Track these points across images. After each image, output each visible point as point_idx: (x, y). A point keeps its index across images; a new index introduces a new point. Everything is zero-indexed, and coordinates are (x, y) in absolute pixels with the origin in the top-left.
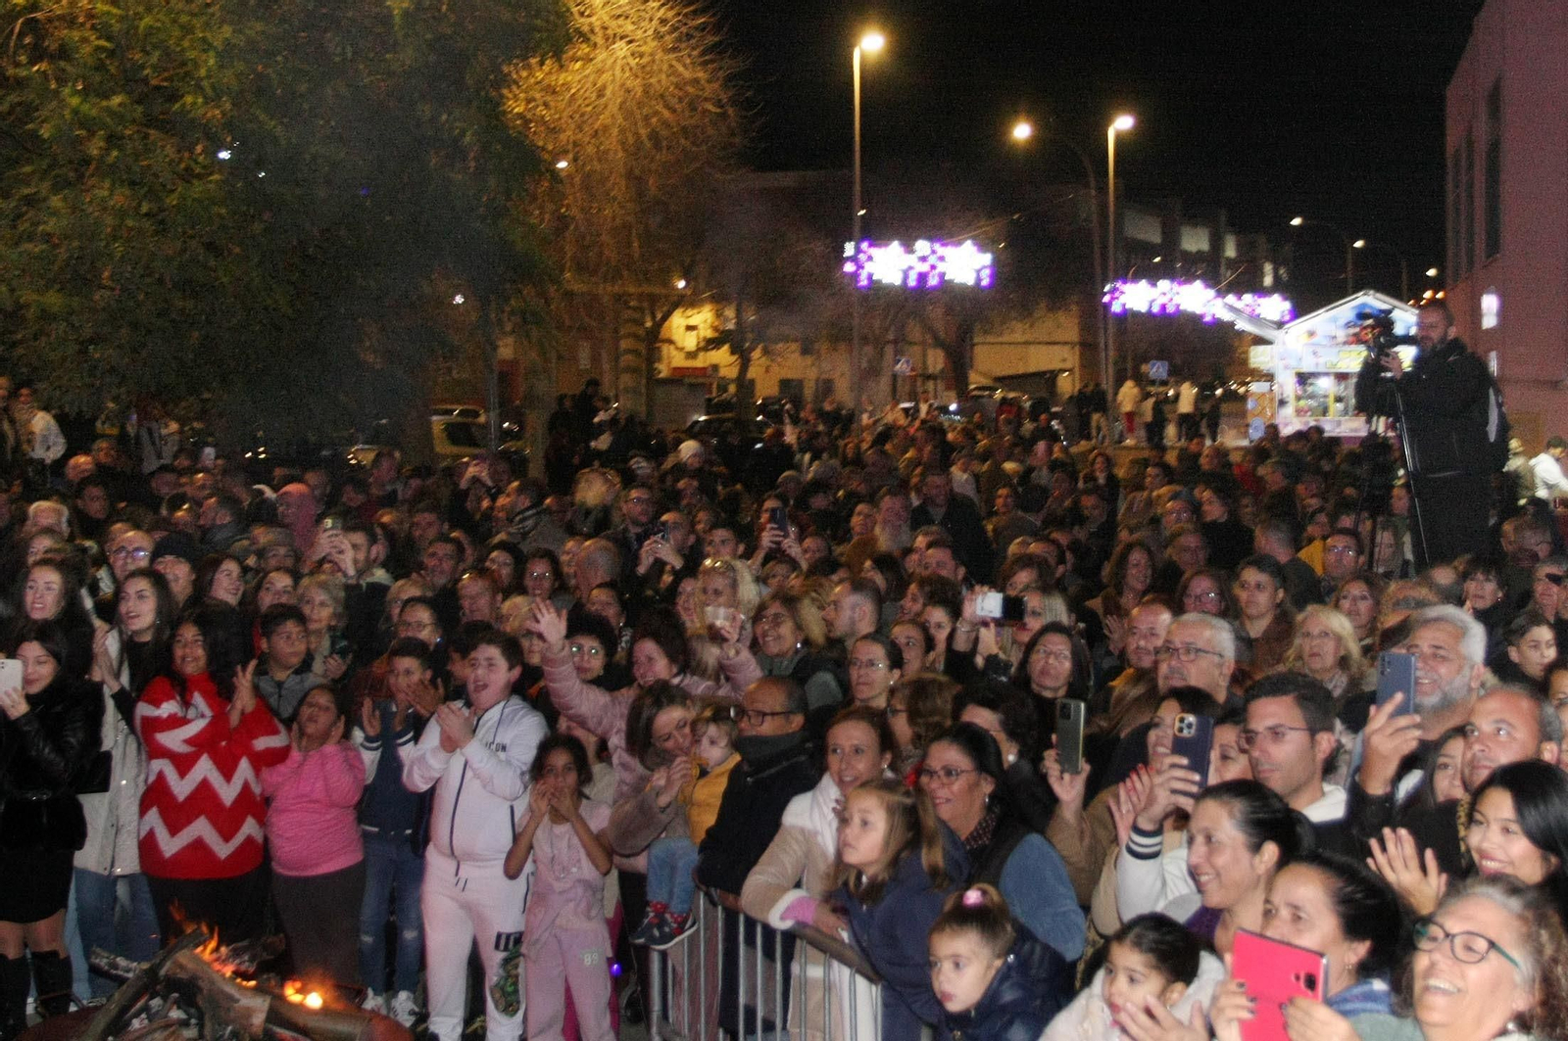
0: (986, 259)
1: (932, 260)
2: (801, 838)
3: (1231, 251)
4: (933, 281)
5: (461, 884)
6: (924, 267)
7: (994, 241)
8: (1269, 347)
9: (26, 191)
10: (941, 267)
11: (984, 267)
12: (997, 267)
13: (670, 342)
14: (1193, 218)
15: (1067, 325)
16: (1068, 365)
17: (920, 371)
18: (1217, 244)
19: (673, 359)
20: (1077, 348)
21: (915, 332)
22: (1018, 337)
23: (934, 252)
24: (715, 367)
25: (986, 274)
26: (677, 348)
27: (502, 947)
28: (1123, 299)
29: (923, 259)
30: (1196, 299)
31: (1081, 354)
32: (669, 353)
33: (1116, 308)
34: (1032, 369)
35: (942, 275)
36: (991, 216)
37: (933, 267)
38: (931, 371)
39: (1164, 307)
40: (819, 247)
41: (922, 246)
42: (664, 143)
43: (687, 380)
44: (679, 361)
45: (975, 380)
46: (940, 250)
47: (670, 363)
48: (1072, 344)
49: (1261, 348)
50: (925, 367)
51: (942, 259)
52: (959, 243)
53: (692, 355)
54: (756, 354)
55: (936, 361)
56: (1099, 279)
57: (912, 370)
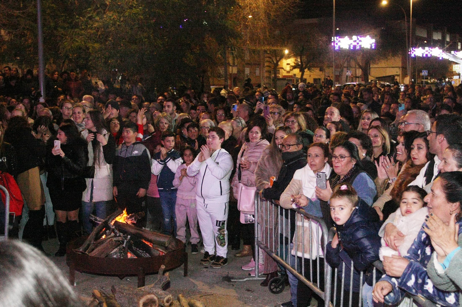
0: (374, 41)
1: (358, 41)
2: (298, 183)
3: (448, 39)
4: (358, 48)
5: (206, 205)
6: (355, 44)
7: (376, 36)
8: (458, 65)
9: (89, 15)
10: (360, 43)
11: (373, 43)
12: (377, 43)
13: (282, 68)
14: (436, 30)
15: (398, 61)
16: (398, 74)
17: (354, 76)
18: (444, 37)
19: (283, 73)
20: (401, 68)
21: (353, 63)
22: (383, 65)
23: (358, 39)
24: (295, 75)
25: (373, 45)
26: (284, 70)
27: (218, 225)
28: (414, 53)
29: (355, 41)
30: (437, 52)
31: (402, 70)
32: (282, 71)
33: (413, 55)
34: (388, 75)
35: (360, 46)
36: (375, 28)
37: (358, 43)
38: (357, 75)
39: (427, 55)
40: (324, 38)
41: (355, 38)
42: (276, 2)
43: (287, 79)
44: (285, 74)
45: (370, 78)
46: (360, 39)
47: (282, 74)
48: (399, 67)
49: (456, 65)
50: (356, 74)
51: (360, 41)
52: (365, 36)
53: (288, 72)
54: (306, 70)
55: (359, 72)
56: (407, 47)
57: (352, 75)
